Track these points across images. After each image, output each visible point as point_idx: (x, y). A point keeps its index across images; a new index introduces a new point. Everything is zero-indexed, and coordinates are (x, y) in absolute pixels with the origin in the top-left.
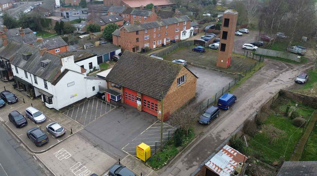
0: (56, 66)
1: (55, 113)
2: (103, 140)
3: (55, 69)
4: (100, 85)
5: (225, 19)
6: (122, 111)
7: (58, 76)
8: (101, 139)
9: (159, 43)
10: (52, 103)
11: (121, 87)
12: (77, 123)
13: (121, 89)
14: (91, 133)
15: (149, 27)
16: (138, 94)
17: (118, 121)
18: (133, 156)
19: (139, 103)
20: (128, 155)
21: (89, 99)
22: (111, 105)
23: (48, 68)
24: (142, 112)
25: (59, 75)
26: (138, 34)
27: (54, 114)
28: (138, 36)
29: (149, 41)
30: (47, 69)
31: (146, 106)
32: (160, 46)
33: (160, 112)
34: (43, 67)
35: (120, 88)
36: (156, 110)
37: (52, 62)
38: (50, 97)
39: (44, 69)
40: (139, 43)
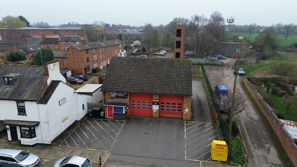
0: (34, 79)
1: (46, 149)
2: (152, 158)
3: (36, 83)
4: (89, 101)
5: (177, 30)
6: (138, 123)
7: (45, 91)
8: (149, 157)
9: (105, 64)
10: (35, 136)
11: (127, 95)
12: (93, 150)
13: (127, 98)
14: (127, 155)
15: (96, 47)
16: (154, 97)
17: (146, 133)
18: (206, 161)
19: (155, 108)
20: (200, 162)
21: (81, 121)
22: (117, 121)
23: (19, 84)
24: (160, 119)
25: (46, 89)
26: (88, 53)
27: (46, 151)
28: (88, 56)
29: (97, 61)
30: (18, 87)
31: (164, 109)
32: (105, 67)
33: (187, 110)
34: (9, 84)
35: (125, 97)
36: (178, 110)
37: (24, 76)
38: (32, 126)
39: (11, 87)
40: (89, 62)
